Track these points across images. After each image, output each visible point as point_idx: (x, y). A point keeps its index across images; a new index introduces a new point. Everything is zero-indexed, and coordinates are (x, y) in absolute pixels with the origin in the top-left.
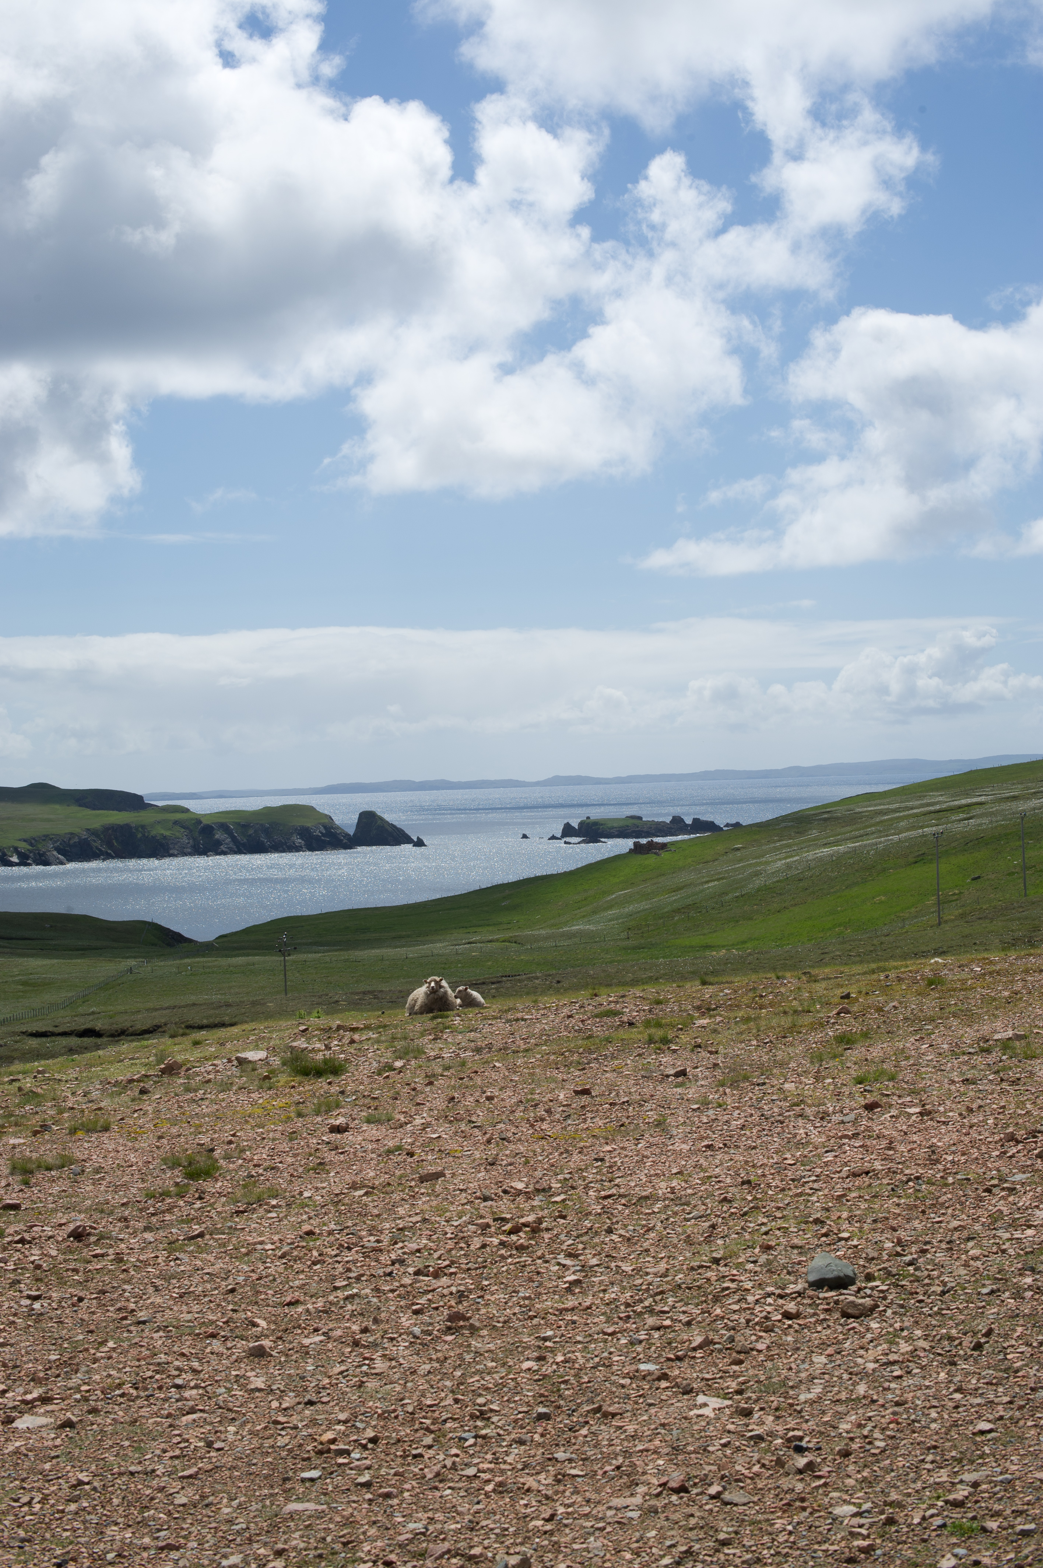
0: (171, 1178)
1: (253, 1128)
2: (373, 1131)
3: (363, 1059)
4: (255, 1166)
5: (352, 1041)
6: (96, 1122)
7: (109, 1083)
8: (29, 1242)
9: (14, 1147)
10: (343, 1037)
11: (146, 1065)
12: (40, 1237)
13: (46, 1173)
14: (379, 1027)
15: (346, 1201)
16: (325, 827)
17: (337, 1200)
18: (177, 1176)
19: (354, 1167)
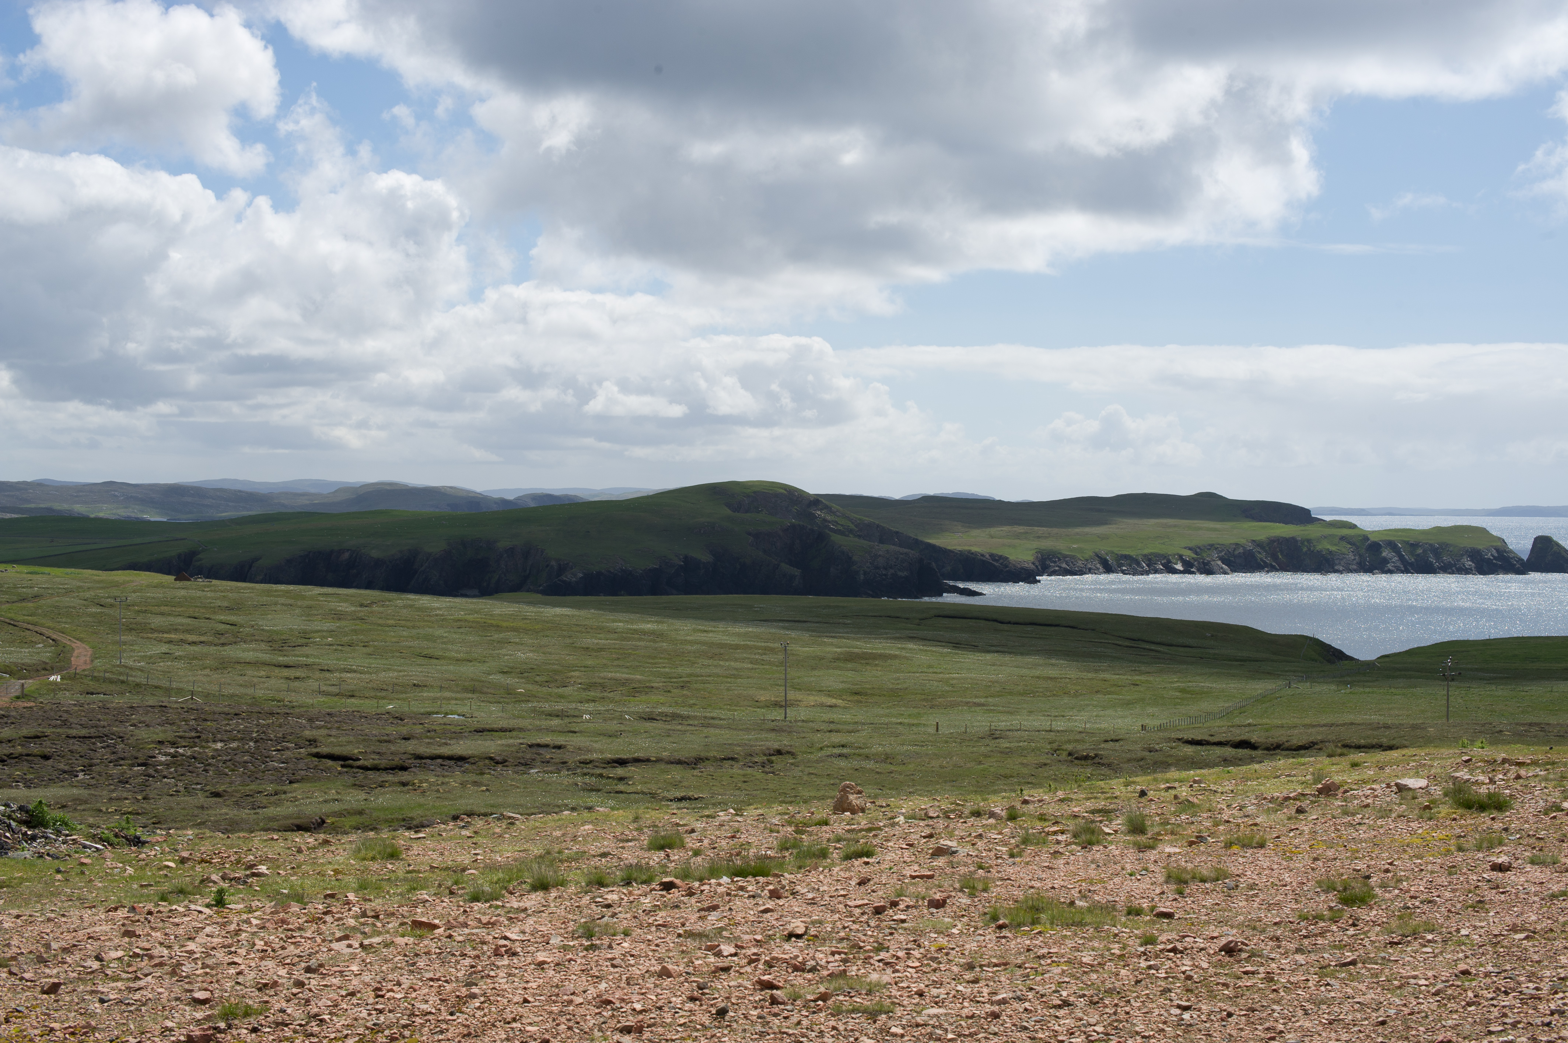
0: (1325, 902)
1: (1411, 858)
2: (1537, 873)
3: (1529, 796)
4: (1412, 897)
5: (1518, 777)
6: (1252, 838)
7: (1265, 799)
8: (1181, 952)
9: (1169, 856)
10: (1508, 771)
11: (1303, 783)
12: (1192, 948)
13: (1200, 884)
14: (1548, 763)
15: (1505, 943)
16: (1497, 550)
17: (1495, 941)
18: (1332, 900)
19: (1515, 909)
